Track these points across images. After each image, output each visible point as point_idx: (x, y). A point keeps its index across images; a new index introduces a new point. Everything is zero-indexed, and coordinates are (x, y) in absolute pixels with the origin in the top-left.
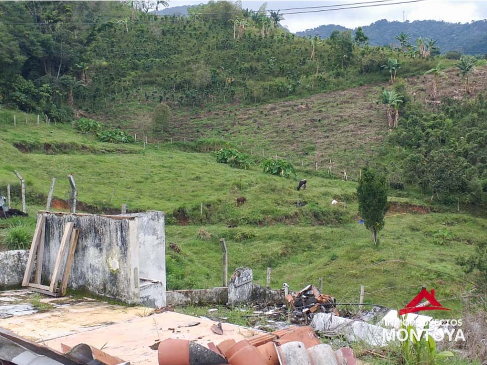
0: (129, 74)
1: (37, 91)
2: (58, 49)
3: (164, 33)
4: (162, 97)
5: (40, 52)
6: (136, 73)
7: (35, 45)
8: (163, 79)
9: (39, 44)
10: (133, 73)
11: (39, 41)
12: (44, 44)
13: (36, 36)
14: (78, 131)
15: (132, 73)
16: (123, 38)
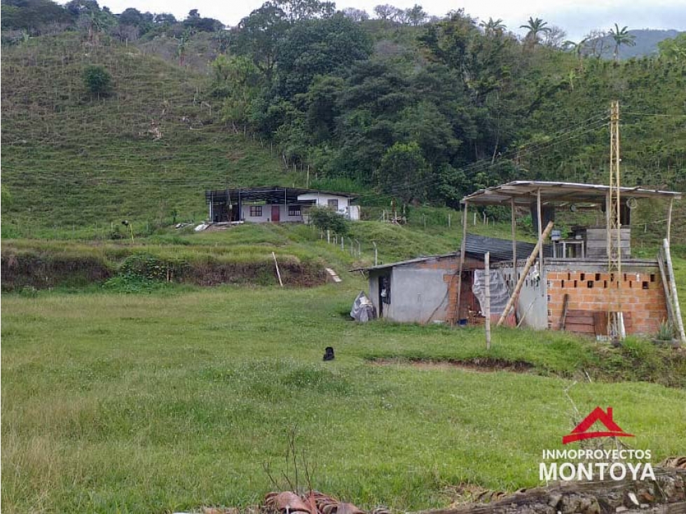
0: (583, 150)
1: (469, 182)
2: (494, 126)
3: (632, 86)
4: (641, 180)
5: (473, 132)
6: (594, 148)
7: (468, 124)
8: (639, 153)
9: (474, 121)
10: (589, 148)
11: (473, 119)
12: (479, 121)
13: (470, 112)
14: (525, 233)
15: (586, 148)
16: (567, 100)
